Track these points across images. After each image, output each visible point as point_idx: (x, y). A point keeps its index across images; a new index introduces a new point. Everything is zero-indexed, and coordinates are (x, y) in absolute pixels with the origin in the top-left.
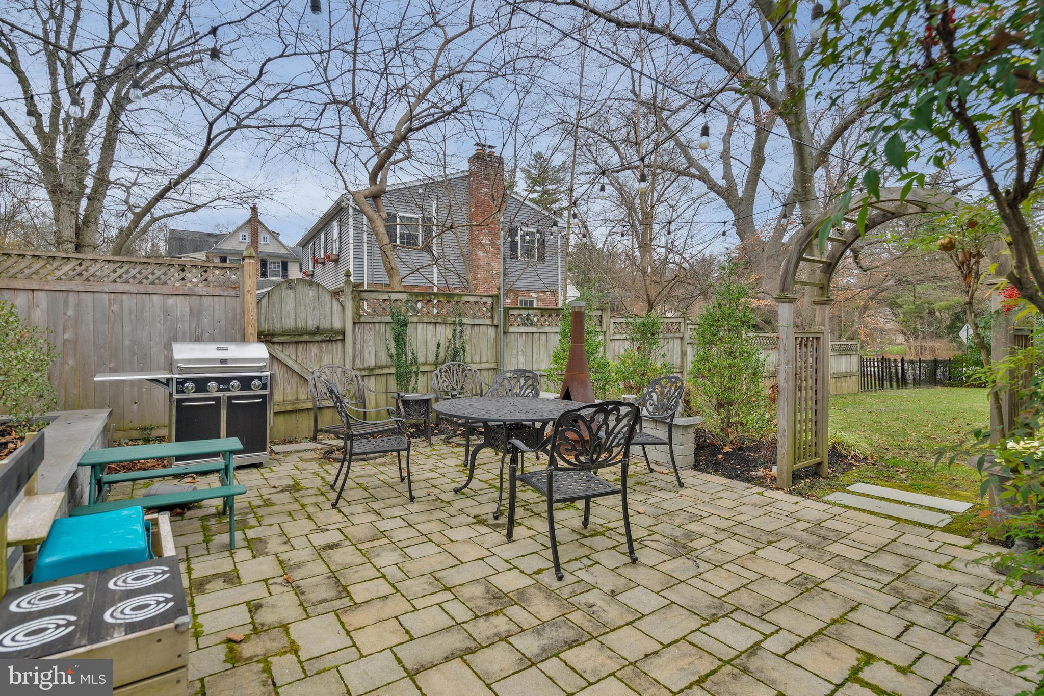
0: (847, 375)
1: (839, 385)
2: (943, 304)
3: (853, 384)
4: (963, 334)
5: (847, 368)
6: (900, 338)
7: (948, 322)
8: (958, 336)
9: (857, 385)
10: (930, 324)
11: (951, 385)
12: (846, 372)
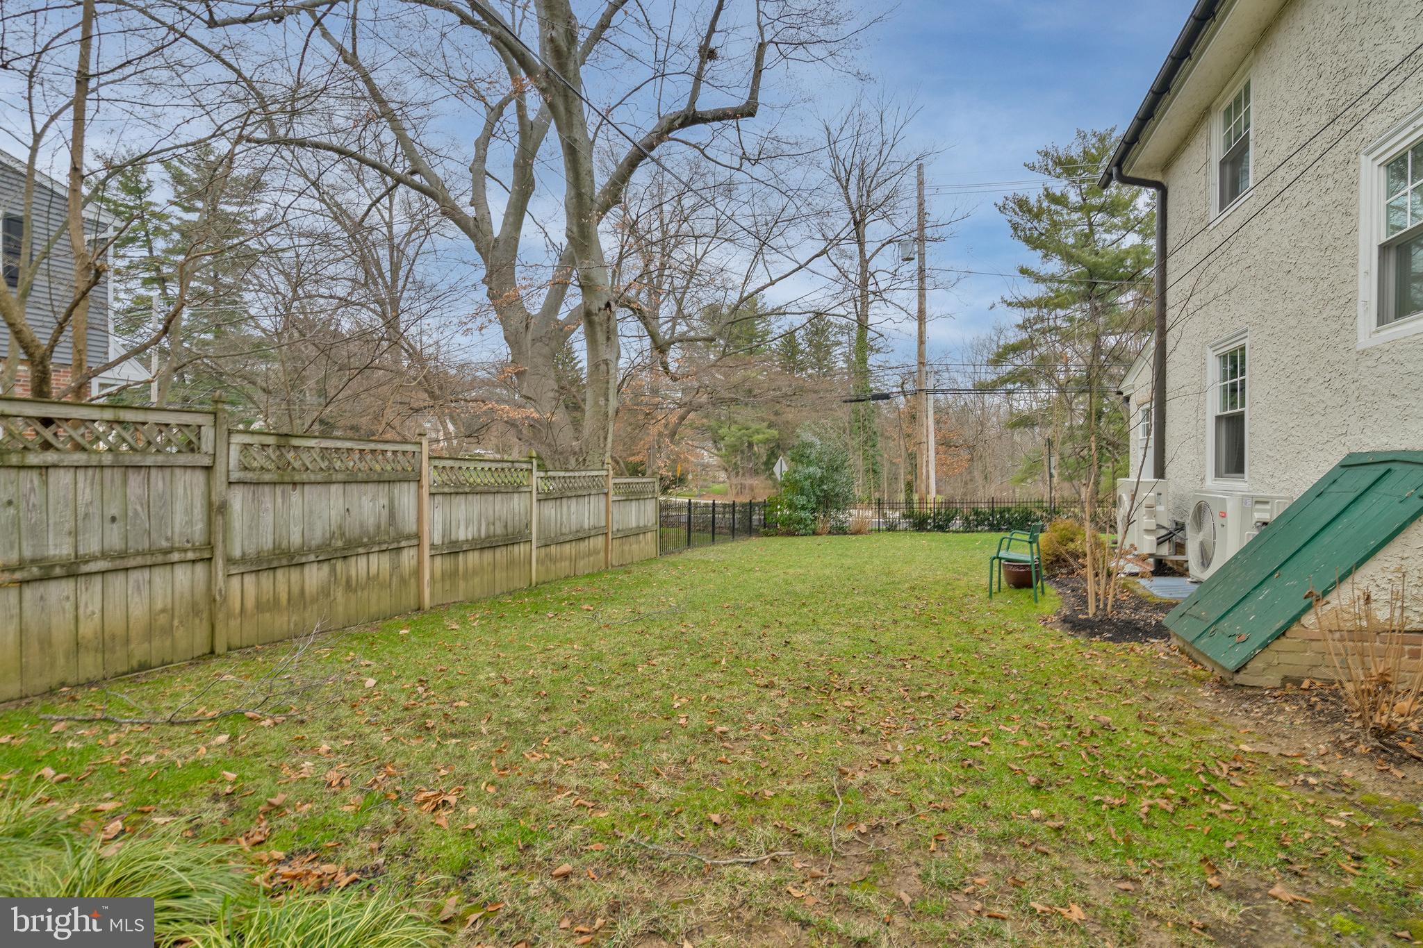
0: (640, 532)
1: (626, 548)
2: (761, 437)
3: (648, 544)
4: (777, 469)
5: (638, 519)
6: (722, 475)
7: (765, 458)
8: (773, 473)
9: (653, 546)
10: (749, 459)
11: (766, 535)
12: (638, 527)
